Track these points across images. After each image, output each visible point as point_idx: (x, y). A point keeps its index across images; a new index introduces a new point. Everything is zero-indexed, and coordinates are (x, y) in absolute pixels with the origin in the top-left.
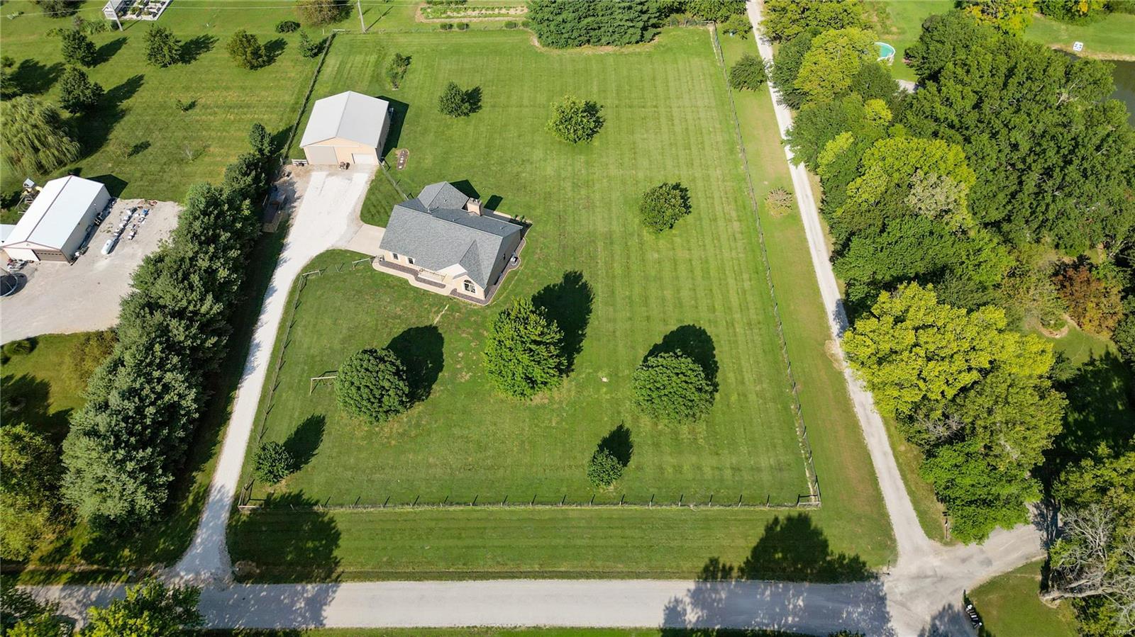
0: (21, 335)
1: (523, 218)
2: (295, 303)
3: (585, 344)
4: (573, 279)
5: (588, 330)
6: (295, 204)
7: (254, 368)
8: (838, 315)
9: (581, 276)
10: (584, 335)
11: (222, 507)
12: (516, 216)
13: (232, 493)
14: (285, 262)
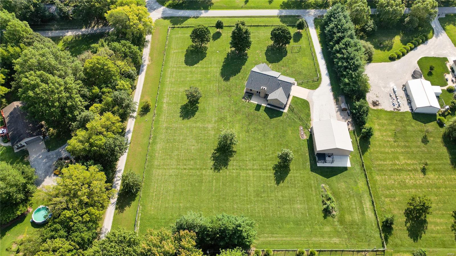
0: (397, 62)
1: (246, 101)
2: (317, 70)
3: (223, 60)
4: (227, 79)
5: (222, 64)
6: (337, 109)
7: (320, 53)
8: (142, 71)
9: (224, 80)
10: (223, 62)
11: (310, 26)
12: (248, 102)
13: (309, 28)
14: (328, 85)
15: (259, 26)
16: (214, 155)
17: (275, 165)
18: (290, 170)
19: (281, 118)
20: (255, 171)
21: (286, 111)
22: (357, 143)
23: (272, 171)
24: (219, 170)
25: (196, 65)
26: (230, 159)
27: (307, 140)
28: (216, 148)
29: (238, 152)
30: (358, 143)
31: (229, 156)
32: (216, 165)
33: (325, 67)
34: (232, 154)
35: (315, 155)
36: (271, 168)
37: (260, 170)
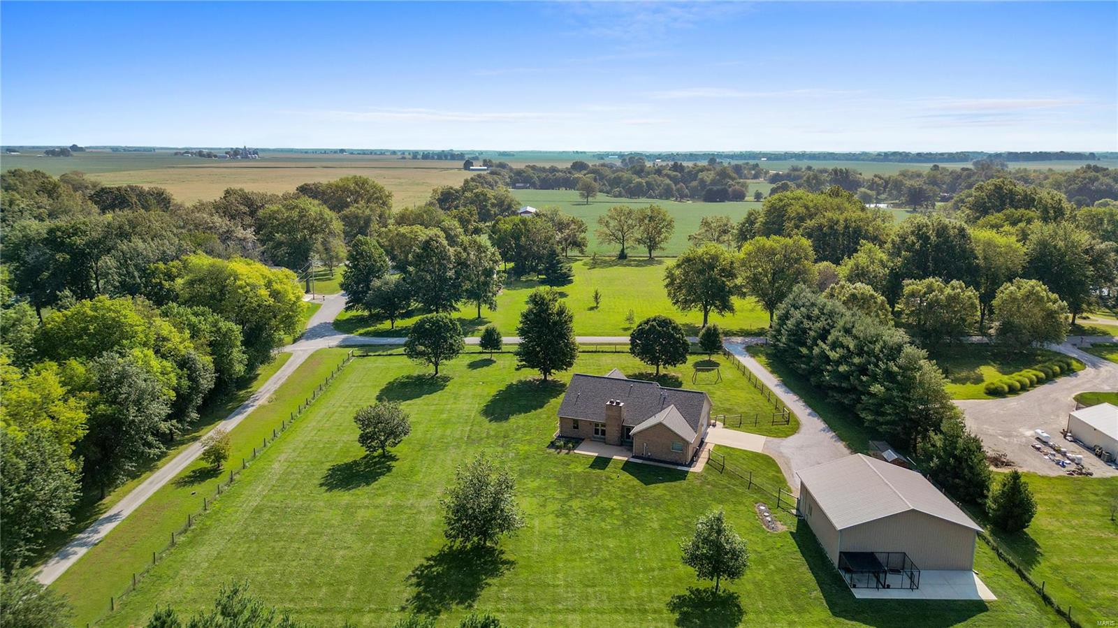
1: (559, 453)
2: (779, 408)
3: (495, 394)
5: (489, 398)
9: (491, 420)
12: (568, 453)
13: (736, 356)
15: (599, 352)
16: (423, 571)
17: (679, 597)
18: (741, 612)
19: (684, 484)
20: (592, 615)
21: (699, 467)
22: (988, 543)
23: (666, 614)
24: (438, 612)
25: (408, 402)
26: (488, 581)
27: (791, 533)
28: (435, 554)
29: (521, 562)
30: (990, 539)
31: (485, 574)
32: (426, 599)
33: (801, 404)
34: (498, 570)
35: (834, 568)
36: (662, 606)
37: (616, 611)
